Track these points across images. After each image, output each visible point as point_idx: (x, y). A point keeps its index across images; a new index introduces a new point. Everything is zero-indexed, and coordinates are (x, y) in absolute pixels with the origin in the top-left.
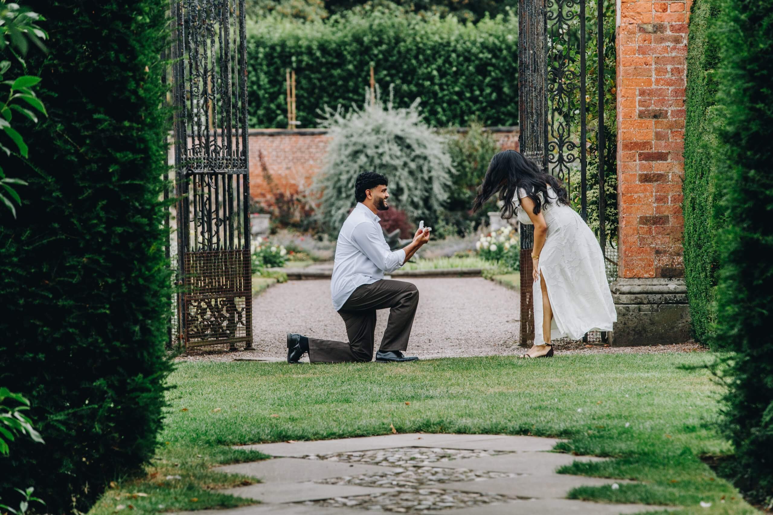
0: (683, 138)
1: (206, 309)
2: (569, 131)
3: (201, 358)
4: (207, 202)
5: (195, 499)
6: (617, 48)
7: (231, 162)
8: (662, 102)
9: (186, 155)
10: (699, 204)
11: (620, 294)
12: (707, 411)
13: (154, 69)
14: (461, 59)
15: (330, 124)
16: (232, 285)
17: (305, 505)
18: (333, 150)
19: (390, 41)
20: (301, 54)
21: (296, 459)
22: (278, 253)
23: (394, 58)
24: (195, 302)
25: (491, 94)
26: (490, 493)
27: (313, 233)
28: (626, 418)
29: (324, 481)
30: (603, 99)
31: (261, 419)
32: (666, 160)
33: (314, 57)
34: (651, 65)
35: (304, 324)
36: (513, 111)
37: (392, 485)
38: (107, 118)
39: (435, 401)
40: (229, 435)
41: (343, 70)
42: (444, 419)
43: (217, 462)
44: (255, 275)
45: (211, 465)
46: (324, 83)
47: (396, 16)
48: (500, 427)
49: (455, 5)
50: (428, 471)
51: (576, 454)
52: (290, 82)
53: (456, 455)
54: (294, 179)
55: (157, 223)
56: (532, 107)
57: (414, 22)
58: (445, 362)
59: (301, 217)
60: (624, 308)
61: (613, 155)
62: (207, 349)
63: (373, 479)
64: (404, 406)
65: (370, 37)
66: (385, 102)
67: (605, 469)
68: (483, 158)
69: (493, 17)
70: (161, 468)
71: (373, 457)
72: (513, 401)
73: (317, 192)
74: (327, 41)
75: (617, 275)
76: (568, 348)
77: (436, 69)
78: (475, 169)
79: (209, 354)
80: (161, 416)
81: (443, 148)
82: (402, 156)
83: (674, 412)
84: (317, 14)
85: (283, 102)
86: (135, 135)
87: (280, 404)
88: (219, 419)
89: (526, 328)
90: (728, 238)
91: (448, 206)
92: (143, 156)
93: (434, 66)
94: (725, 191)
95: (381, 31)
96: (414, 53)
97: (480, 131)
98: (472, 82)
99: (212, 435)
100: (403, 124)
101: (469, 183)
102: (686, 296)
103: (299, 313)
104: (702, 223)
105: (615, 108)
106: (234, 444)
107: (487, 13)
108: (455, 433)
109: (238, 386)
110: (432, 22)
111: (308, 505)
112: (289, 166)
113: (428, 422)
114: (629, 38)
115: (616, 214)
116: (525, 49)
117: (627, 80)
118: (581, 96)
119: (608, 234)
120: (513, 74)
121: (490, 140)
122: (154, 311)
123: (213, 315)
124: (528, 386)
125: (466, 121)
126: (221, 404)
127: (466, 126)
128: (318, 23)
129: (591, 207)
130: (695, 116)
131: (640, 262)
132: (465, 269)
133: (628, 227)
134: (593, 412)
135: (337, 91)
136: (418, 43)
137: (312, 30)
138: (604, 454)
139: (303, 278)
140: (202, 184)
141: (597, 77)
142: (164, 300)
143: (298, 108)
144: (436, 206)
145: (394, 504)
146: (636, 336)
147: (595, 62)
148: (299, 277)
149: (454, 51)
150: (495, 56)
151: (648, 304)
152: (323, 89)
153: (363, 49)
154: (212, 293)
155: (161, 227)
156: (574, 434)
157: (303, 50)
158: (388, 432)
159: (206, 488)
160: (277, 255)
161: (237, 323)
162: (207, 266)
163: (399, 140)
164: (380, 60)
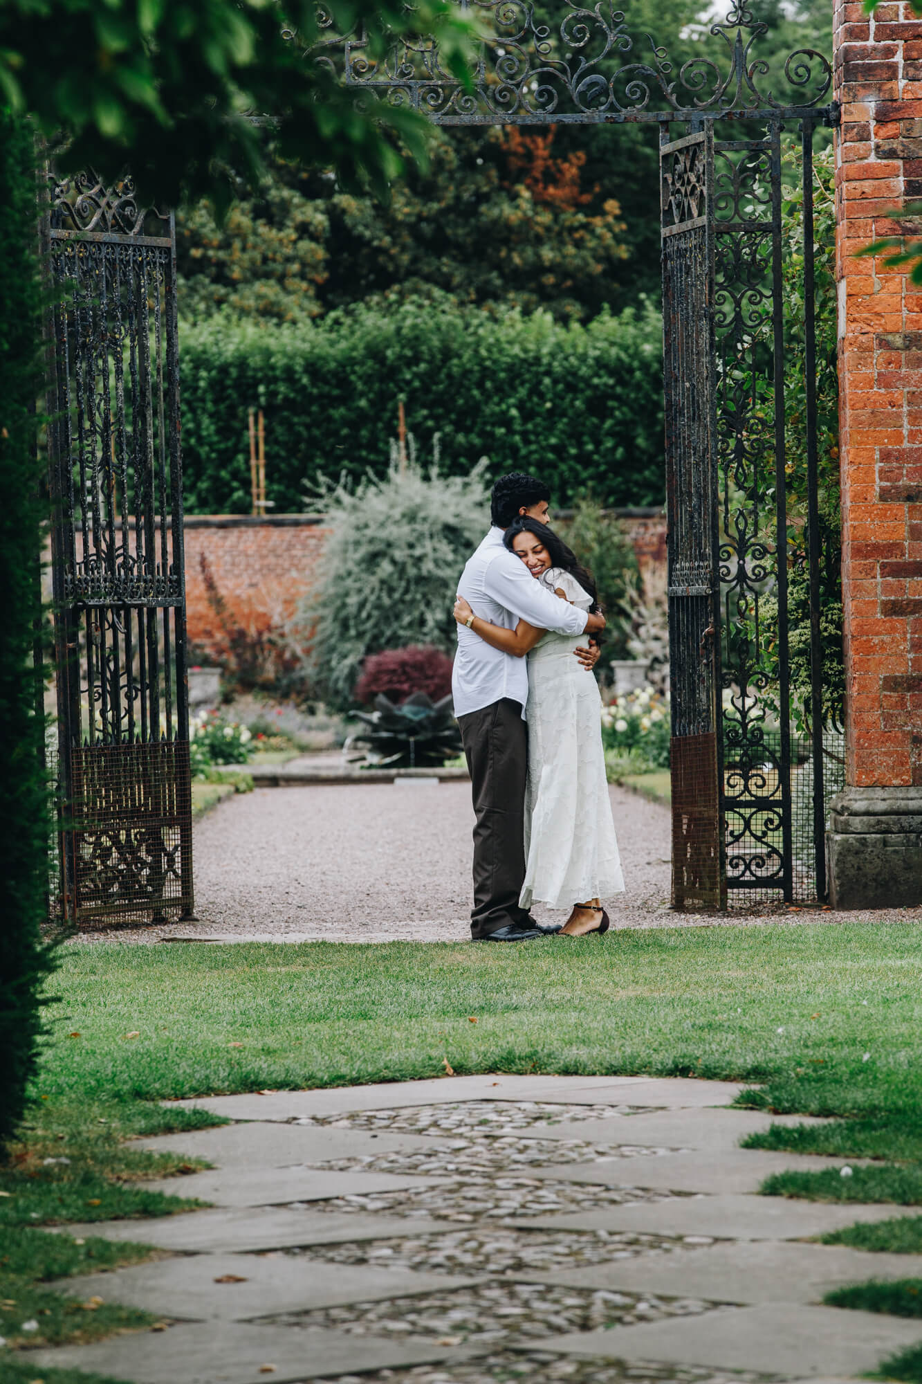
1: (110, 848)
2: (756, 524)
3: (102, 937)
4: (112, 657)
5: (96, 1201)
6: (840, 376)
7: (152, 586)
9: (73, 574)
11: (849, 815)
13: (17, 432)
14: (561, 387)
15: (327, 506)
16: (156, 805)
17: (291, 1209)
18: (333, 552)
19: (433, 356)
20: (275, 380)
21: (275, 1125)
22: (236, 738)
23: (441, 387)
24: (91, 835)
25: (614, 449)
26: (622, 1185)
27: (299, 700)
28: (864, 1044)
29: (325, 1164)
30: (816, 468)
31: (212, 1052)
33: (298, 386)
34: (900, 406)
35: (285, 871)
36: (654, 479)
37: (446, 1173)
39: (522, 1016)
40: (155, 1081)
41: (349, 409)
42: (539, 1049)
43: (133, 1130)
44: (195, 779)
45: (124, 1137)
46: (316, 432)
47: (443, 312)
48: (638, 1062)
49: (549, 290)
50: (511, 1145)
51: (776, 1112)
52: (255, 432)
53: (561, 1114)
54: (264, 604)
55: (24, 707)
56: (689, 484)
57: (475, 322)
59: (277, 672)
60: (857, 840)
61: (834, 568)
62: (113, 919)
63: (414, 1160)
64: (467, 1025)
65: (397, 349)
66: (425, 465)
67: (827, 1139)
68: (601, 563)
69: (616, 312)
70: (35, 1144)
71: (413, 1120)
72: (662, 1014)
73: (305, 628)
74: (320, 357)
75: (843, 781)
76: (756, 914)
77: (515, 406)
79: (117, 930)
80: (34, 1051)
82: (456, 562)
84: (302, 309)
85: (243, 467)
87: (244, 1022)
88: (137, 1053)
89: (682, 878)
93: (512, 401)
95: (417, 338)
96: (475, 377)
97: (595, 515)
98: (580, 429)
99: (125, 1082)
100: (457, 505)
103: (275, 850)
105: (838, 483)
106: (164, 1097)
107: (606, 306)
108: (559, 1074)
109: (168, 989)
110: (508, 323)
111: (297, 1209)
112: (254, 581)
113: (509, 1053)
114: (860, 358)
115: (842, 672)
116: (676, 380)
117: (859, 433)
118: (777, 463)
119: (827, 708)
120: (653, 414)
121: (613, 530)
122: (20, 863)
123: (123, 859)
124: (687, 986)
125: (570, 498)
126: (140, 1023)
127: (570, 508)
128: (305, 324)
129: (796, 659)
131: (885, 758)
133: (864, 696)
134: (805, 1034)
135: (340, 446)
136: (483, 359)
137: (295, 338)
138: (825, 1112)
139: (282, 783)
140: (102, 626)
141: (804, 428)
142: (37, 843)
143: (268, 476)
145: (453, 1207)
146: (879, 891)
147: (800, 401)
148: (273, 781)
149: (548, 373)
150: (621, 382)
151: (899, 832)
152: (313, 442)
153: (385, 370)
154: (121, 819)
155: (31, 713)
156: (771, 1074)
157: (278, 373)
158: (438, 1072)
159: (114, 1181)
160: (235, 742)
161: (166, 872)
162: (111, 772)
163: (451, 532)
164: (415, 390)
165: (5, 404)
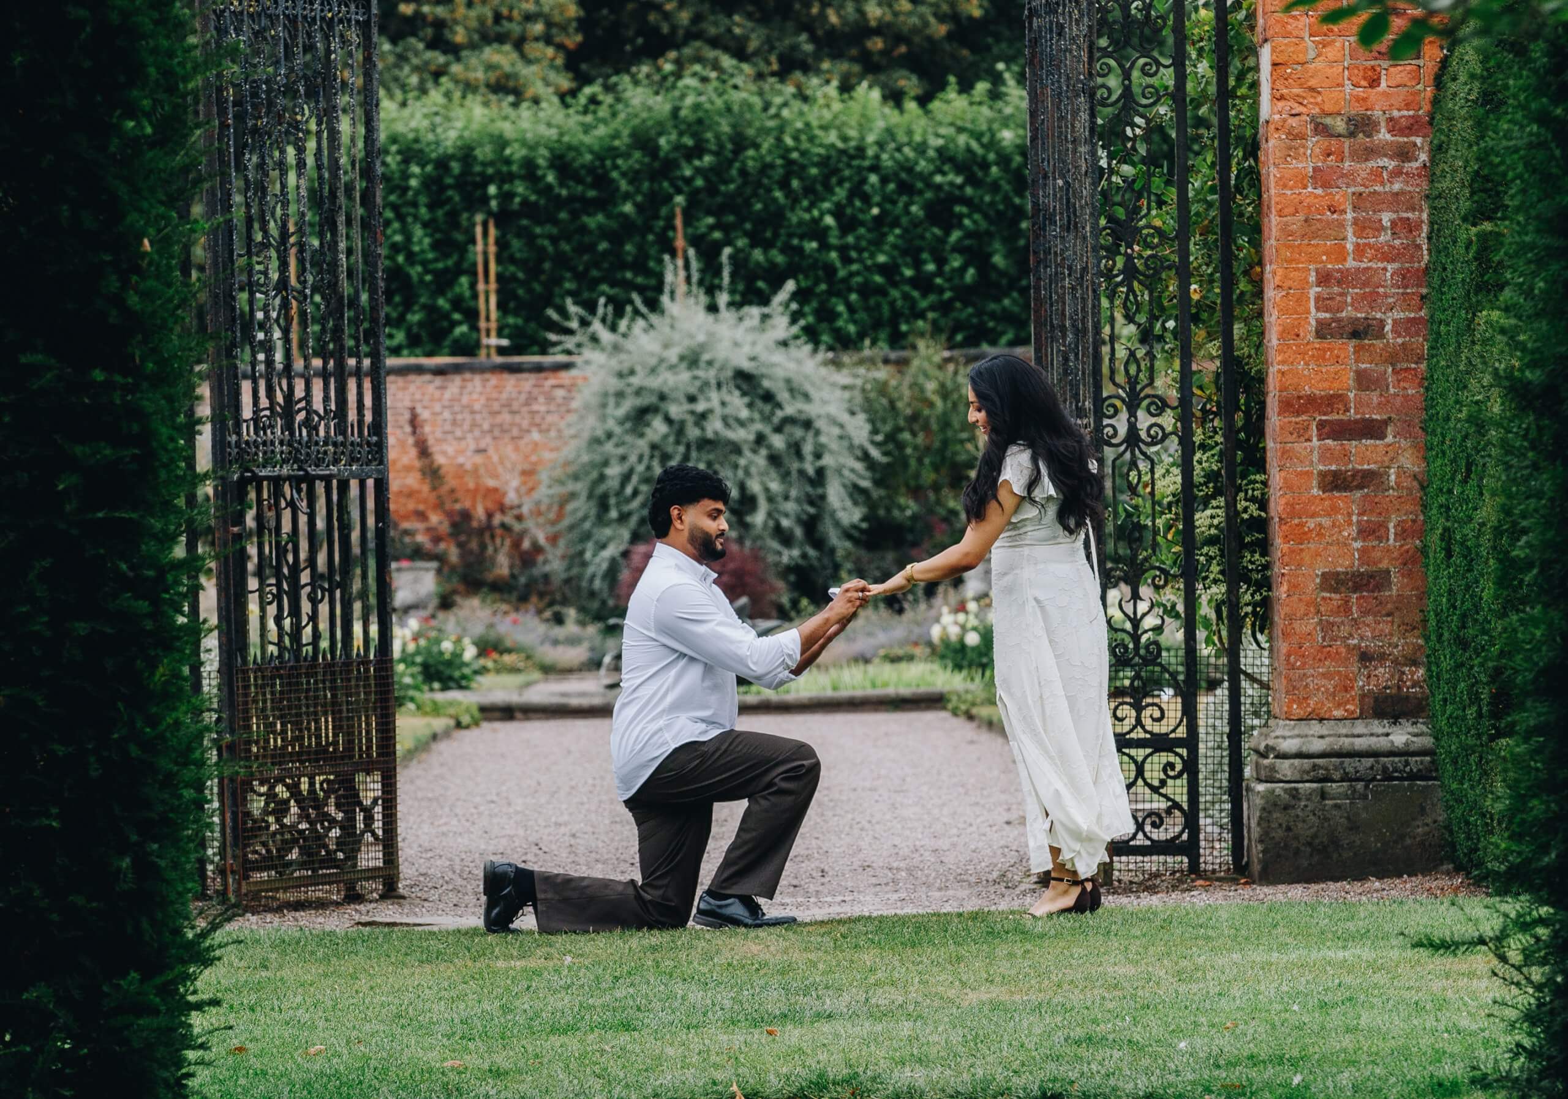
0: (1421, 385)
1: (288, 801)
2: (1151, 369)
3: (276, 919)
4: (290, 546)
6: (1263, 171)
7: (345, 451)
8: (1372, 299)
9: (239, 434)
10: (1462, 544)
11: (1276, 757)
12: (1486, 1043)
13: (163, 243)
14: (892, 186)
15: (580, 345)
16: (349, 743)
18: (587, 407)
19: (722, 146)
20: (510, 177)
22: (457, 655)
23: (732, 187)
24: (262, 784)
25: (963, 269)
27: (541, 605)
28: (1294, 1063)
30: (1232, 292)
31: (422, 1073)
32: (1382, 436)
33: (542, 185)
34: (1344, 212)
35: (521, 832)
36: (1016, 309)
38: (53, 361)
39: (838, 1026)
41: (609, 216)
42: (860, 1070)
44: (403, 709)
46: (565, 247)
47: (735, 87)
49: (876, 58)
52: (484, 246)
54: (496, 476)
55: (171, 612)
56: (1063, 314)
57: (778, 100)
58: (859, 927)
59: (511, 567)
60: (1285, 790)
61: (1256, 426)
62: (291, 896)
64: (765, 1038)
65: (674, 137)
66: (711, 291)
68: (945, 424)
69: (965, 87)
72: (1025, 1023)
73: (550, 507)
74: (570, 147)
75: (1269, 712)
76: (1152, 890)
77: (830, 212)
78: (928, 449)
79: (296, 910)
80: (184, 1071)
81: (850, 401)
82: (752, 420)
83: (1408, 1049)
84: (547, 84)
85: (468, 293)
86: (118, 402)
87: (465, 1034)
88: (322, 1073)
90: (1534, 635)
91: (864, 537)
92: (136, 451)
93: (826, 205)
94: (1524, 523)
95: (700, 121)
96: (778, 173)
97: (937, 359)
98: (918, 243)
100: (754, 343)
101: (912, 483)
102: (1433, 762)
103: (509, 804)
104: (1468, 587)
105: (1260, 314)
107: (952, 79)
109: (365, 989)
110: (821, 101)
112: (482, 445)
113: (820, 1076)
114: (1290, 149)
115: (1267, 567)
116: (1046, 177)
117: (1288, 247)
118: (1180, 287)
119: (1247, 614)
120: (1015, 222)
122: (165, 821)
123: (304, 816)
124: (1059, 986)
125: (904, 335)
126: (326, 1034)
127: (903, 348)
128: (551, 103)
129: (1205, 550)
130: (1448, 333)
131: (1324, 682)
132: (905, 691)
133: (1295, 598)
134: (1215, 1051)
135: (597, 265)
136: (788, 150)
137: (537, 121)
139: (518, 715)
140: (277, 504)
141: (1216, 240)
142: (188, 794)
143: (500, 306)
144: (834, 538)
146: (1316, 858)
147: (1210, 205)
148: (507, 713)
149: (875, 168)
150: (971, 180)
151: (1342, 780)
152: (561, 261)
153: (656, 165)
154: (302, 762)
155: (181, 620)
157: (514, 168)
160: (456, 660)
161: (363, 833)
162: (289, 700)
163: (745, 381)
164: (697, 191)
165: (145, 205)
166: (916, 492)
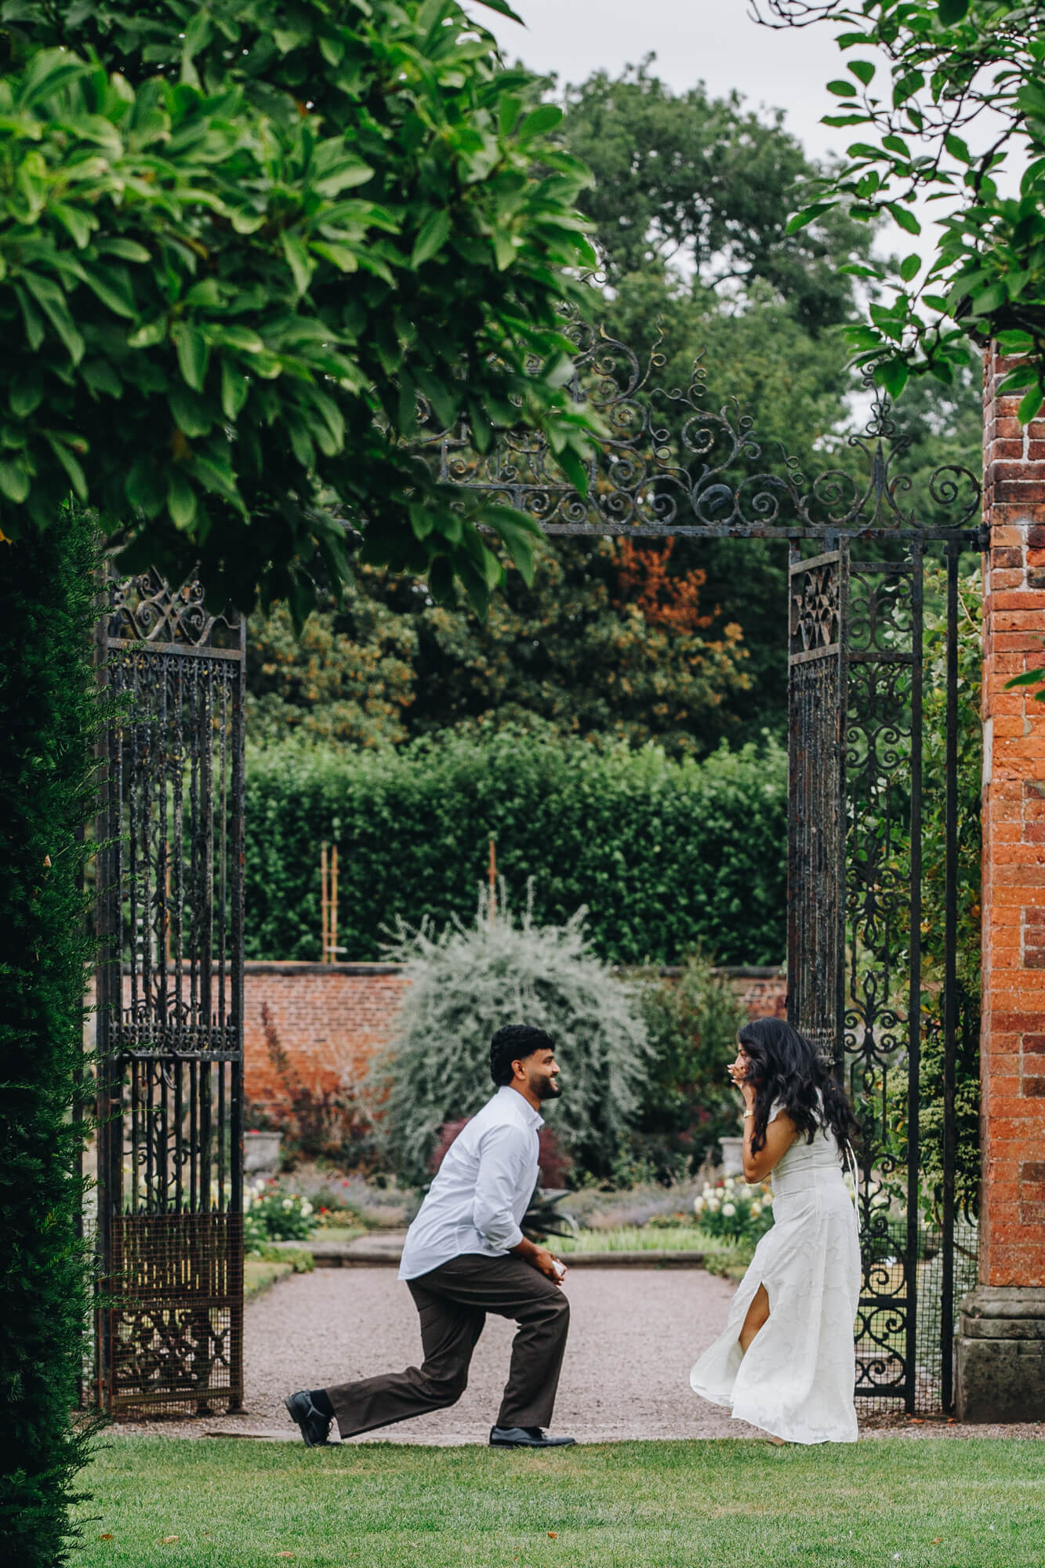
1: (151, 1330)
2: (886, 989)
3: (140, 1429)
4: (159, 1116)
6: (984, 826)
7: (207, 1037)
9: (119, 1021)
11: (981, 1317)
13: (62, 860)
14: (671, 828)
15: (405, 954)
16: (205, 1283)
18: (410, 1006)
19: (529, 791)
20: (352, 812)
22: (296, 1211)
23: (537, 825)
24: (130, 1315)
25: (729, 900)
27: (367, 1171)
30: (955, 927)
31: (259, 1561)
33: (378, 820)
35: (346, 1361)
36: (773, 935)
39: (608, 1532)
41: (433, 847)
44: (250, 1255)
46: (396, 871)
47: (542, 742)
49: (661, 721)
52: (328, 869)
54: (332, 1062)
55: (59, 1169)
56: (813, 940)
57: (578, 754)
58: (629, 1450)
59: (344, 1138)
60: (988, 1345)
61: (972, 1040)
62: (152, 1410)
64: (546, 1540)
65: (489, 782)
66: (517, 911)
68: (711, 1029)
69: (735, 748)
72: (765, 1534)
73: (377, 1089)
74: (403, 789)
75: (975, 1279)
76: (875, 1425)
77: (619, 849)
78: (695, 1050)
79: (156, 1421)
80: (60, 1553)
81: (631, 1007)
82: (548, 1021)
84: (385, 734)
85: (313, 908)
86: (21, 991)
87: (296, 1529)
88: (175, 1559)
91: (639, 1122)
92: (35, 1033)
93: (616, 843)
95: (512, 770)
96: (576, 815)
97: (705, 974)
98: (692, 876)
100: (552, 957)
101: (681, 1078)
103: (336, 1338)
105: (978, 946)
107: (724, 741)
109: (212, 1489)
110: (614, 756)
112: (322, 1036)
114: (1006, 807)
115: (978, 1157)
116: (802, 825)
117: (1003, 890)
118: (911, 921)
119: (960, 1197)
120: (773, 863)
121: (725, 992)
122: (50, 1344)
123: (165, 1343)
124: (794, 1504)
125: (678, 954)
126: (179, 1527)
127: (677, 964)
128: (387, 751)
129: (927, 1141)
131: (1022, 1255)
132: (671, 1253)
133: (1001, 1184)
134: (924, 1561)
135: (422, 888)
136: (585, 796)
137: (375, 765)
139: (346, 1263)
140: (149, 1080)
141: (942, 883)
142: (70, 1321)
143: (341, 919)
144: (615, 1123)
146: (1011, 1403)
147: (938, 853)
148: (336, 1261)
149: (658, 813)
150: (738, 825)
151: (1036, 1338)
152: (393, 883)
153: (475, 805)
154: (164, 1298)
155: (68, 1176)
157: (356, 804)
160: (294, 1216)
161: (214, 1358)
162: (155, 1245)
163: (544, 988)
164: (508, 828)
165: (48, 828)
166: (685, 1085)
